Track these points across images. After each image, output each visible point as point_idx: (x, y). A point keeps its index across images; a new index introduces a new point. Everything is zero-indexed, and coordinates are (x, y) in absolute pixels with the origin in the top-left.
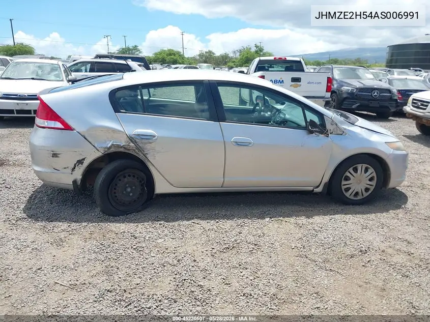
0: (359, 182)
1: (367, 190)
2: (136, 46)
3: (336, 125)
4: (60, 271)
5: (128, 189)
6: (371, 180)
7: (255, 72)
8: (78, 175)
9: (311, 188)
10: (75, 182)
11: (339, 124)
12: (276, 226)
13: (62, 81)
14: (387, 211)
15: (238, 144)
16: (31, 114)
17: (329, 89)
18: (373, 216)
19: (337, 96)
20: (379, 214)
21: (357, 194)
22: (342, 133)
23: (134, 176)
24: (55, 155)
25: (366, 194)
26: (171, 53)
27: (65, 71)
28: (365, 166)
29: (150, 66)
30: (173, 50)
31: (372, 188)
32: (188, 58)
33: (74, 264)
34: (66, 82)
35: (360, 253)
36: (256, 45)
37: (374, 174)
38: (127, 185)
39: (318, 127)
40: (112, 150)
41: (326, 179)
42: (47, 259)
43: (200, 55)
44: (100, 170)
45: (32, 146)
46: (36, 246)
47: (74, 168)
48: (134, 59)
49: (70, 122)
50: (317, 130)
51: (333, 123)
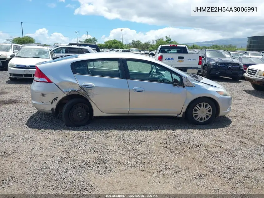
0: (203, 112)
1: (207, 117)
2: (94, 38)
3: (189, 81)
4: (44, 149)
5: (79, 113)
6: (209, 111)
7: (159, 53)
8: (54, 106)
9: (176, 115)
10: (52, 109)
11: (190, 81)
12: (155, 133)
13: (49, 58)
14: (218, 128)
15: (136, 91)
16: (32, 76)
17: (200, 63)
18: (209, 130)
19: (207, 67)
20: (212, 130)
21: (201, 119)
22: (192, 86)
23: (83, 107)
24: (43, 95)
25: (206, 119)
26: (115, 42)
27: (51, 53)
28: (205, 104)
29: (100, 50)
30: (116, 40)
31: (210, 116)
32: (125, 45)
33: (50, 147)
34: (51, 58)
35: (195, 147)
36: (166, 36)
37: (211, 108)
38: (79, 112)
39: (179, 83)
40: (72, 93)
41: (184, 110)
42: (37, 145)
43: (132, 43)
44: (65, 104)
45: (32, 91)
46: (32, 139)
47: (52, 102)
48: (90, 46)
49: (51, 79)
50: (178, 84)
51: (187, 80)
